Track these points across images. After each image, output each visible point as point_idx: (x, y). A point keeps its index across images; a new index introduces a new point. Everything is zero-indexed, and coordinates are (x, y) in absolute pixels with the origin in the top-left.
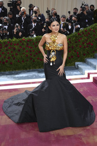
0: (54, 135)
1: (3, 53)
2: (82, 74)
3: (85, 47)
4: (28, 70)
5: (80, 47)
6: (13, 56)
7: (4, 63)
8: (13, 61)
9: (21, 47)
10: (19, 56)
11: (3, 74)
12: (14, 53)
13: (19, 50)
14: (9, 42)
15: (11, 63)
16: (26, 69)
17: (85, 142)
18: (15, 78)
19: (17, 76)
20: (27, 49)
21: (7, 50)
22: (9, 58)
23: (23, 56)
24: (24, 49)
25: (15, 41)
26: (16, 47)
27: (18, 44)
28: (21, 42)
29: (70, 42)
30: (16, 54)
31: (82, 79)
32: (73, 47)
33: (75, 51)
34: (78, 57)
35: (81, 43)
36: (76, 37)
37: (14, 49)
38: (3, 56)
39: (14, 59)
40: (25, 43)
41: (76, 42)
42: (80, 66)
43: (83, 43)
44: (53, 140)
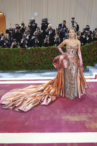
0: (65, 119)
1: (34, 57)
2: (91, 75)
3: (95, 55)
4: (51, 70)
5: (91, 55)
6: (41, 59)
7: (34, 64)
8: (41, 63)
9: (47, 53)
10: (45, 60)
11: (33, 72)
12: (42, 57)
13: (46, 56)
14: (38, 49)
15: (39, 65)
16: (50, 69)
17: (88, 127)
18: (41, 75)
19: (43, 74)
20: (51, 55)
21: (37, 55)
22: (38, 61)
23: (48, 59)
24: (49, 54)
25: (43, 49)
26: (44, 53)
27: (45, 51)
28: (47, 49)
29: (84, 51)
30: (43, 58)
31: (91, 79)
32: (85, 55)
33: (87, 58)
34: (89, 62)
35: (92, 52)
36: (88, 47)
37: (42, 54)
38: (34, 59)
39: (42, 61)
40: (50, 50)
41: (88, 51)
42: (90, 69)
43: (94, 52)
44: (64, 123)
